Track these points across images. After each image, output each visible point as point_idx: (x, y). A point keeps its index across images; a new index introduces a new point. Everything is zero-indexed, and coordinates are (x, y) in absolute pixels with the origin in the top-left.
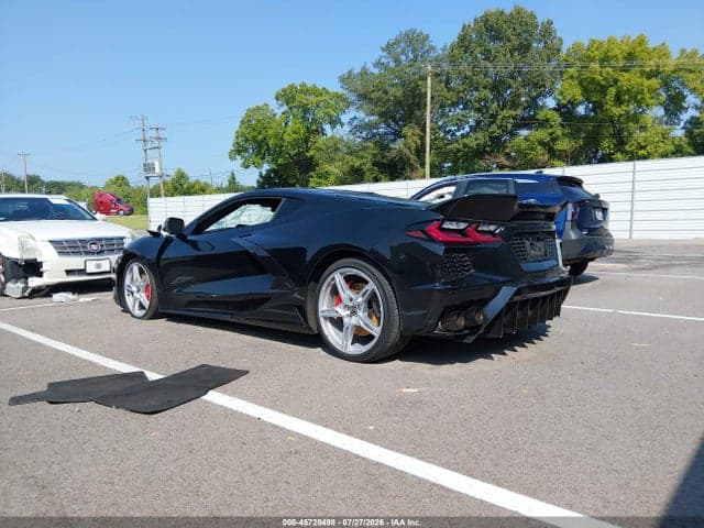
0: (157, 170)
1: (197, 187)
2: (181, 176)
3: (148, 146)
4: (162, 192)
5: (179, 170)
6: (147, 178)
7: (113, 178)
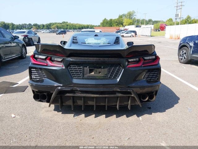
0: (179, 16)
1: (194, 21)
2: (189, 17)
3: (178, 8)
4: (180, 24)
5: (188, 16)
6: (176, 19)
7: (168, 19)
